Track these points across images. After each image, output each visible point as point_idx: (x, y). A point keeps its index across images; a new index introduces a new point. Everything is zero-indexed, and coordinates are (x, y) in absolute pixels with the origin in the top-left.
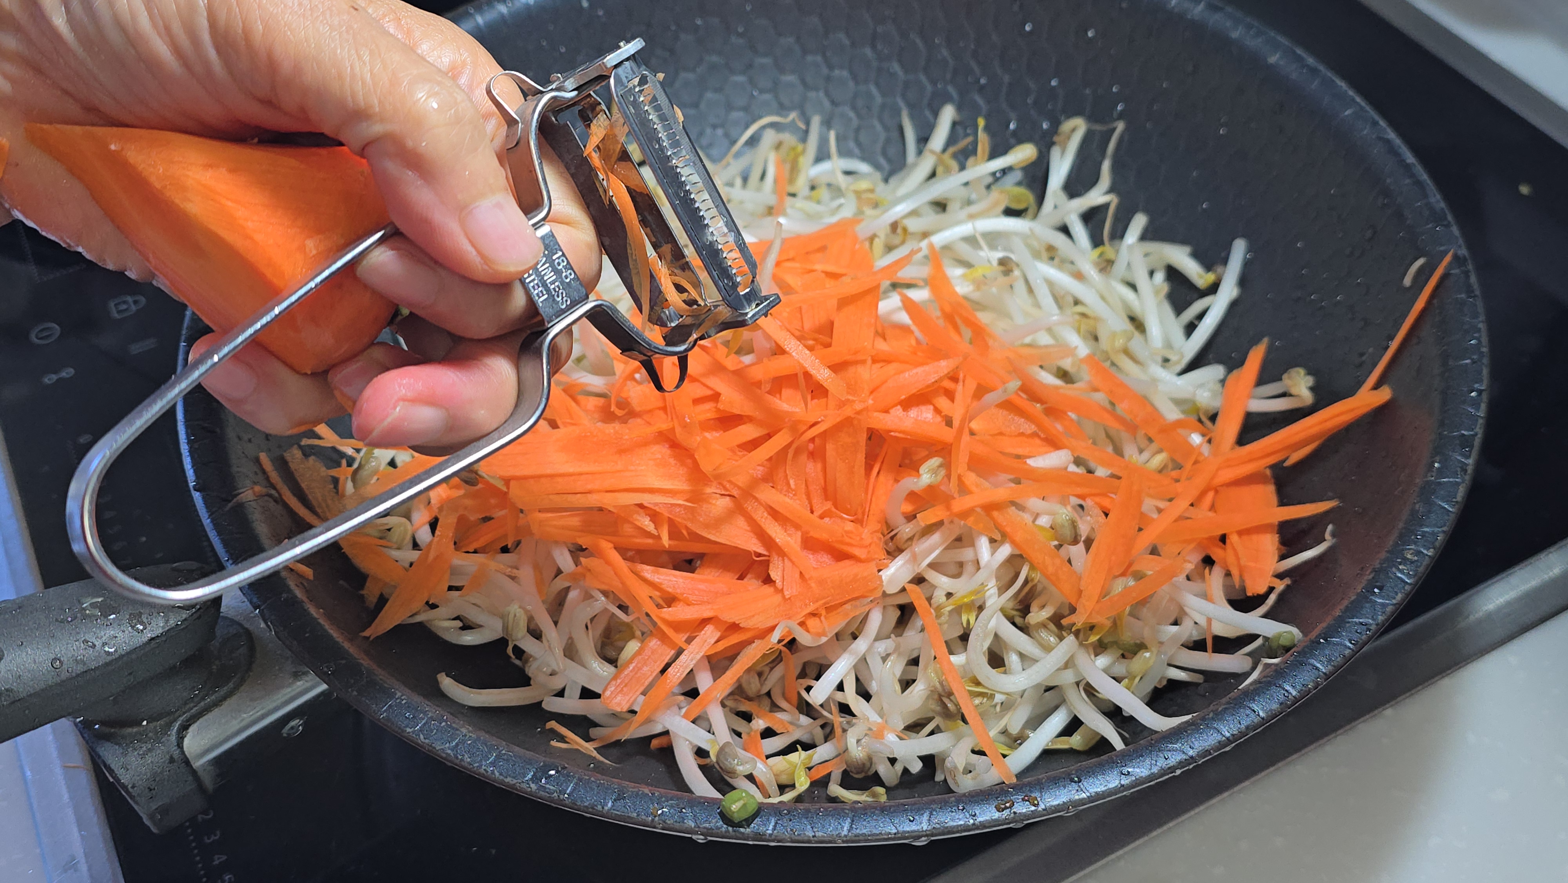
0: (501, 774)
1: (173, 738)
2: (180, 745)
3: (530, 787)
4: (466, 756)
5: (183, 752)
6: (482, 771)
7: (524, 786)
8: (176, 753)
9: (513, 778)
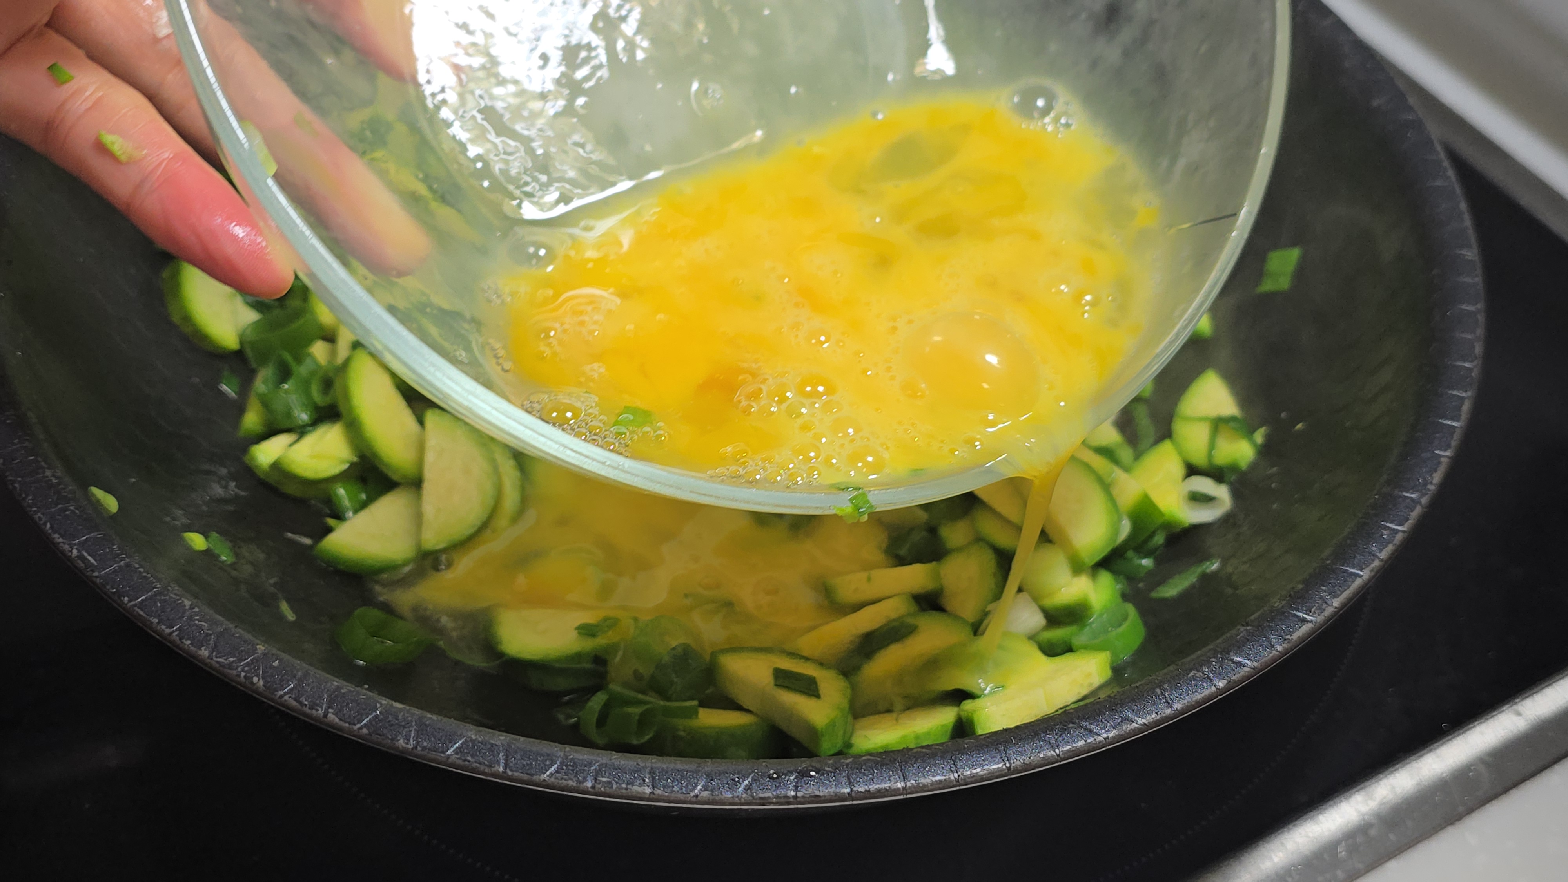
0: (51, 527)
3: (71, 551)
4: (31, 497)
6: (36, 517)
7: (66, 547)
9: (62, 536)
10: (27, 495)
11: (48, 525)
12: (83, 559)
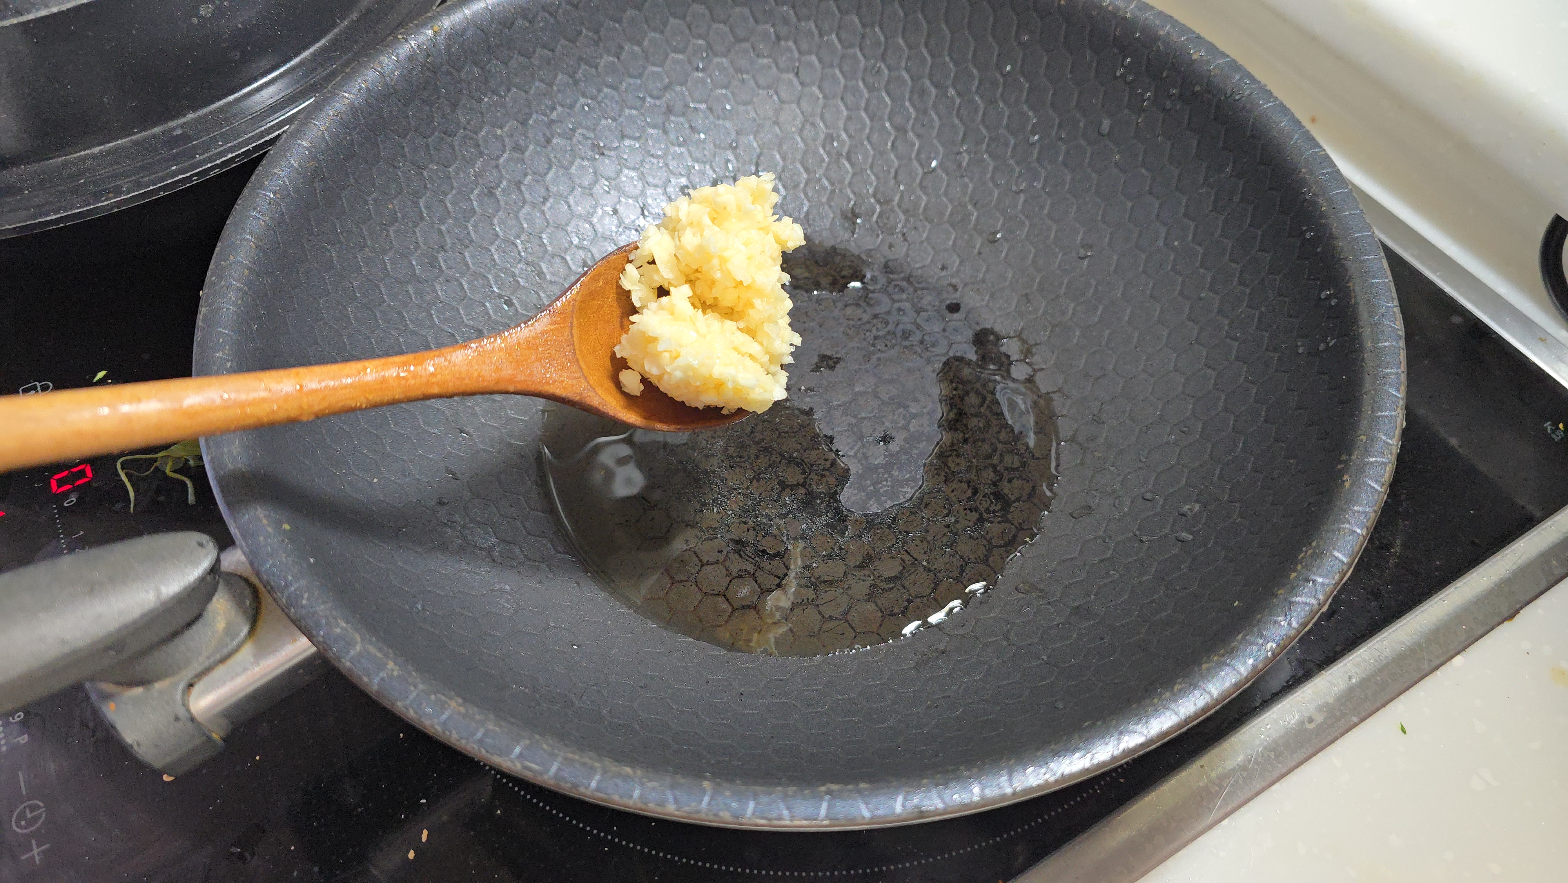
1: (178, 697)
2: (185, 705)
4: (454, 732)
5: (188, 710)
8: (181, 712)
9: (500, 756)
10: (450, 732)
11: (483, 751)
12: (529, 769)
